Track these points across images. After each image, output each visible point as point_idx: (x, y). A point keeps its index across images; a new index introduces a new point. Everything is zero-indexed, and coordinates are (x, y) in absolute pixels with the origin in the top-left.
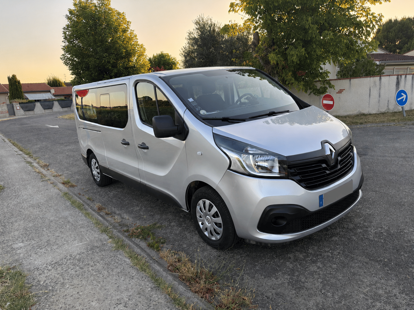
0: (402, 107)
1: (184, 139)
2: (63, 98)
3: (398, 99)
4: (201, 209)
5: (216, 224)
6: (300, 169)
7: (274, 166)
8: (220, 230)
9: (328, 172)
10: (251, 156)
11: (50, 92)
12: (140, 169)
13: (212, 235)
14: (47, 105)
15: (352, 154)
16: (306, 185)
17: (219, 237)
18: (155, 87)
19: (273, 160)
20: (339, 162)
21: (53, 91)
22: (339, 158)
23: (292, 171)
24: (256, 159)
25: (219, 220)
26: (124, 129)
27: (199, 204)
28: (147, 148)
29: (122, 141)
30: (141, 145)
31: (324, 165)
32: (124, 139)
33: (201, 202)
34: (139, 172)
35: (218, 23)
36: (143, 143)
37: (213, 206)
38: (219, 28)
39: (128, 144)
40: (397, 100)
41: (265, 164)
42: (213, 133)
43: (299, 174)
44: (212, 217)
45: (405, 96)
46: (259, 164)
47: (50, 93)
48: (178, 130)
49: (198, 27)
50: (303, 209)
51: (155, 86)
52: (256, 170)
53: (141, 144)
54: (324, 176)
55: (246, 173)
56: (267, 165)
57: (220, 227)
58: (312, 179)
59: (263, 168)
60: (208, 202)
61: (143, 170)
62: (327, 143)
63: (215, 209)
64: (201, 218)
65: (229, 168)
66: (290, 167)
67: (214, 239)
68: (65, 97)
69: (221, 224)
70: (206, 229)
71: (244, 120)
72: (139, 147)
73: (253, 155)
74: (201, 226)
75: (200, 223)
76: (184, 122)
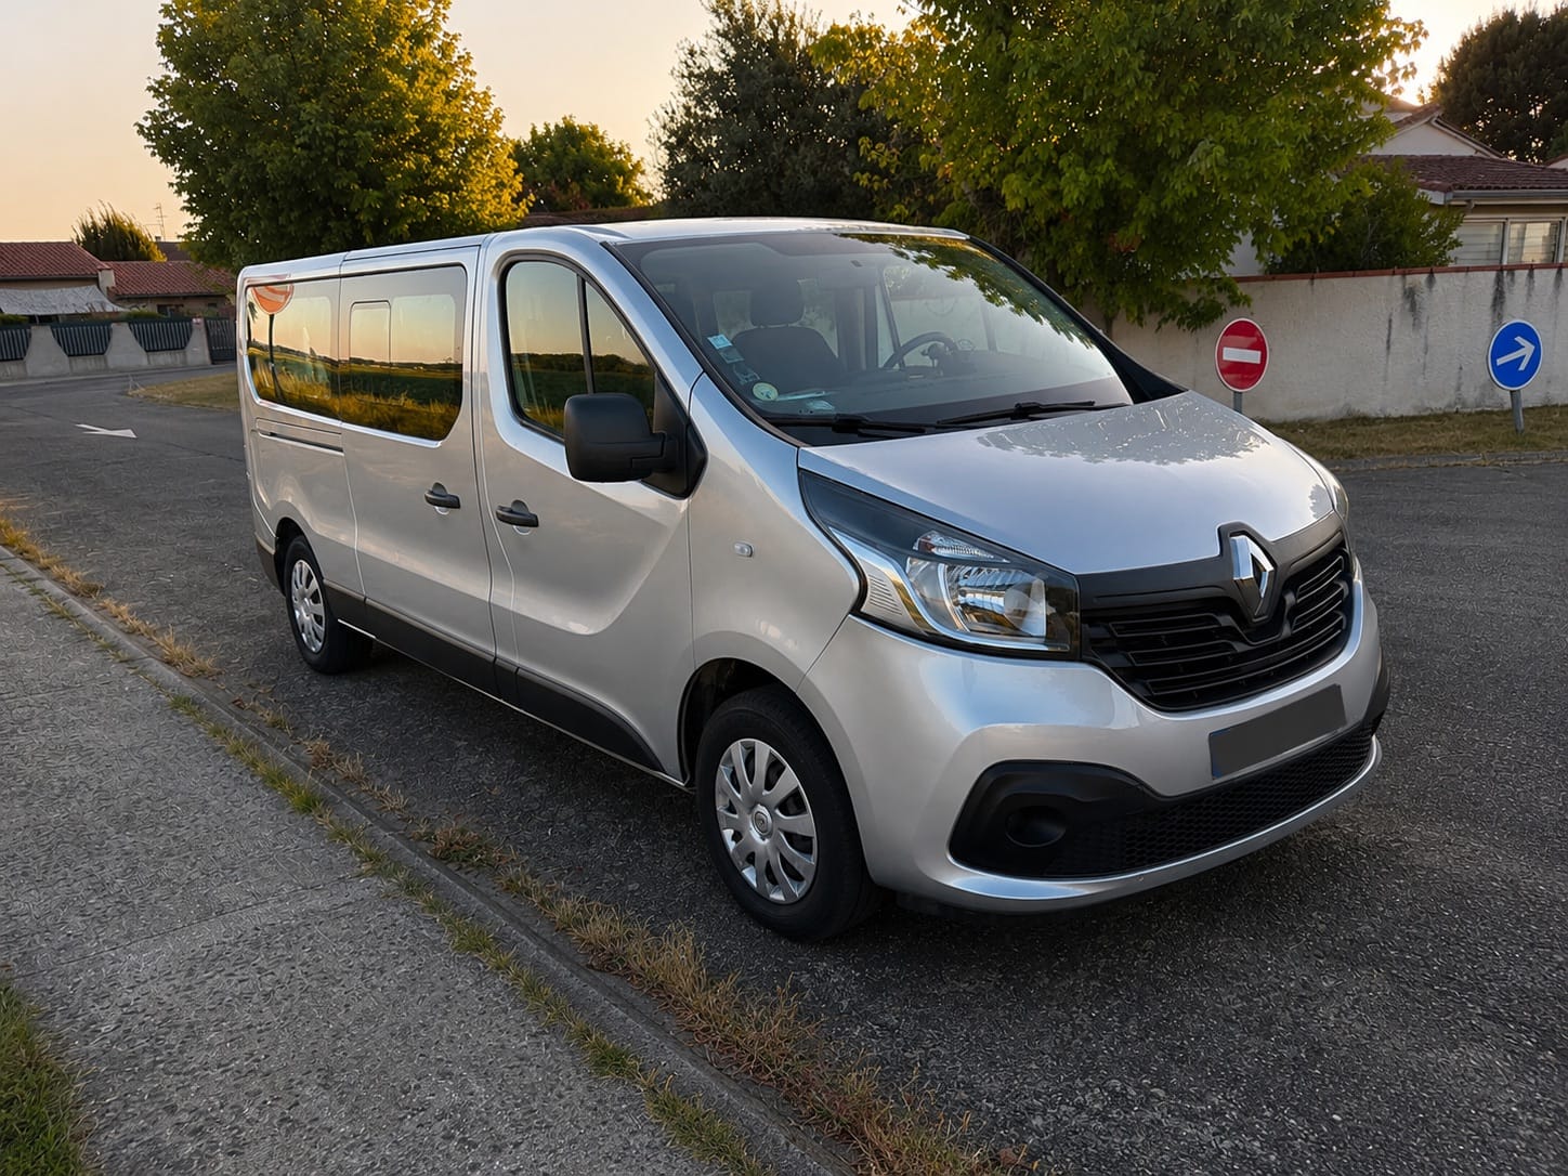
0: (1512, 392)
1: (685, 492)
2: (150, 308)
3: (1500, 361)
4: (733, 777)
5: (790, 836)
6: (1129, 628)
7: (1030, 610)
8: (807, 863)
9: (1240, 647)
10: (942, 567)
11: (96, 280)
12: (495, 605)
13: (774, 882)
14: (82, 336)
15: (1343, 585)
16: (1149, 690)
17: (798, 891)
18: (583, 281)
19: (1027, 590)
20: (1290, 611)
21: (108, 279)
22: (1290, 598)
23: (1098, 632)
24: (962, 583)
25: (805, 824)
26: (439, 443)
27: (730, 758)
28: (532, 522)
29: (432, 493)
30: (511, 511)
31: (1226, 620)
32: (438, 485)
33: (737, 750)
34: (493, 618)
35: (808, 12)
36: (517, 503)
37: (784, 768)
38: (813, 35)
39: (453, 504)
40: (1494, 362)
41: (996, 602)
42: (799, 469)
43: (1125, 646)
44: (777, 812)
45: (1527, 349)
46: (970, 597)
47: (98, 287)
48: (662, 453)
49: (722, 24)
50: (1134, 783)
51: (585, 278)
52: (959, 623)
53: (509, 505)
54: (1222, 662)
55: (922, 631)
56: (1002, 605)
57: (807, 851)
58: (1172, 670)
59: (984, 615)
60: (764, 751)
61: (509, 611)
62: (1244, 537)
63: (789, 780)
64: (735, 813)
65: (856, 610)
66: (1090, 617)
67: (778, 896)
68: (159, 307)
69: (810, 839)
70: (751, 859)
71: (916, 430)
72: (502, 519)
73: (952, 563)
74: (731, 845)
75: (728, 833)
76: (690, 423)
